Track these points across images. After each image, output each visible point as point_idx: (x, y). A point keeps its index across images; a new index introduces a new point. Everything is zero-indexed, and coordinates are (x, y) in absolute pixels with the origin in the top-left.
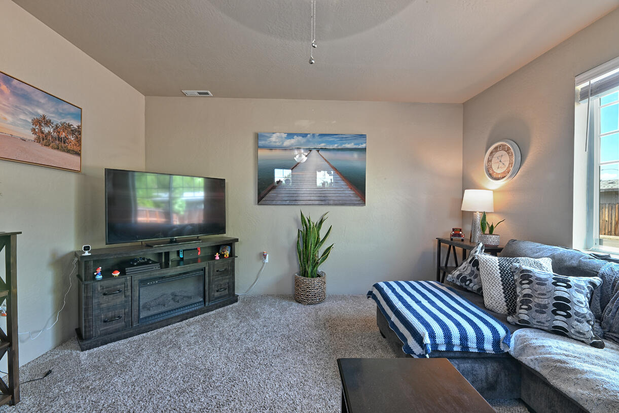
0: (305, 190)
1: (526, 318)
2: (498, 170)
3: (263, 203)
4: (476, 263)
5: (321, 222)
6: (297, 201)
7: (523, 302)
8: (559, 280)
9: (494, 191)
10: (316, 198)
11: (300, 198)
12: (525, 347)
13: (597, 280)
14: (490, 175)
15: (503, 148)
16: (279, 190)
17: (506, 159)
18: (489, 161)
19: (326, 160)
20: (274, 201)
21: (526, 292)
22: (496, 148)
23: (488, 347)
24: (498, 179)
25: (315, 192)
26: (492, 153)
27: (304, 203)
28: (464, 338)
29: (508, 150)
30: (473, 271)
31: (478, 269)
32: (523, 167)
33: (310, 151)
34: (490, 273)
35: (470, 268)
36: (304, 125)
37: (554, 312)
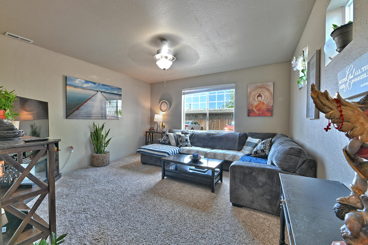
0: (95, 111)
1: (181, 145)
2: (163, 108)
3: (70, 118)
4: (167, 136)
5: (103, 127)
6: (91, 117)
7: (180, 142)
8: (185, 136)
9: (163, 115)
10: (100, 116)
11: (93, 116)
12: (183, 150)
13: (190, 135)
14: (161, 110)
15: (165, 102)
16: (81, 110)
17: (166, 106)
18: (161, 105)
19: (105, 98)
20: (78, 117)
21: (180, 139)
22: (163, 102)
23: (178, 152)
24: (164, 111)
25: (100, 113)
26: (161, 103)
27: (94, 118)
28: (174, 151)
29: (166, 103)
30: (167, 138)
31: (168, 137)
32: (171, 108)
33: (98, 92)
34: (172, 137)
35: (166, 137)
36: (94, 78)
37: (186, 142)
